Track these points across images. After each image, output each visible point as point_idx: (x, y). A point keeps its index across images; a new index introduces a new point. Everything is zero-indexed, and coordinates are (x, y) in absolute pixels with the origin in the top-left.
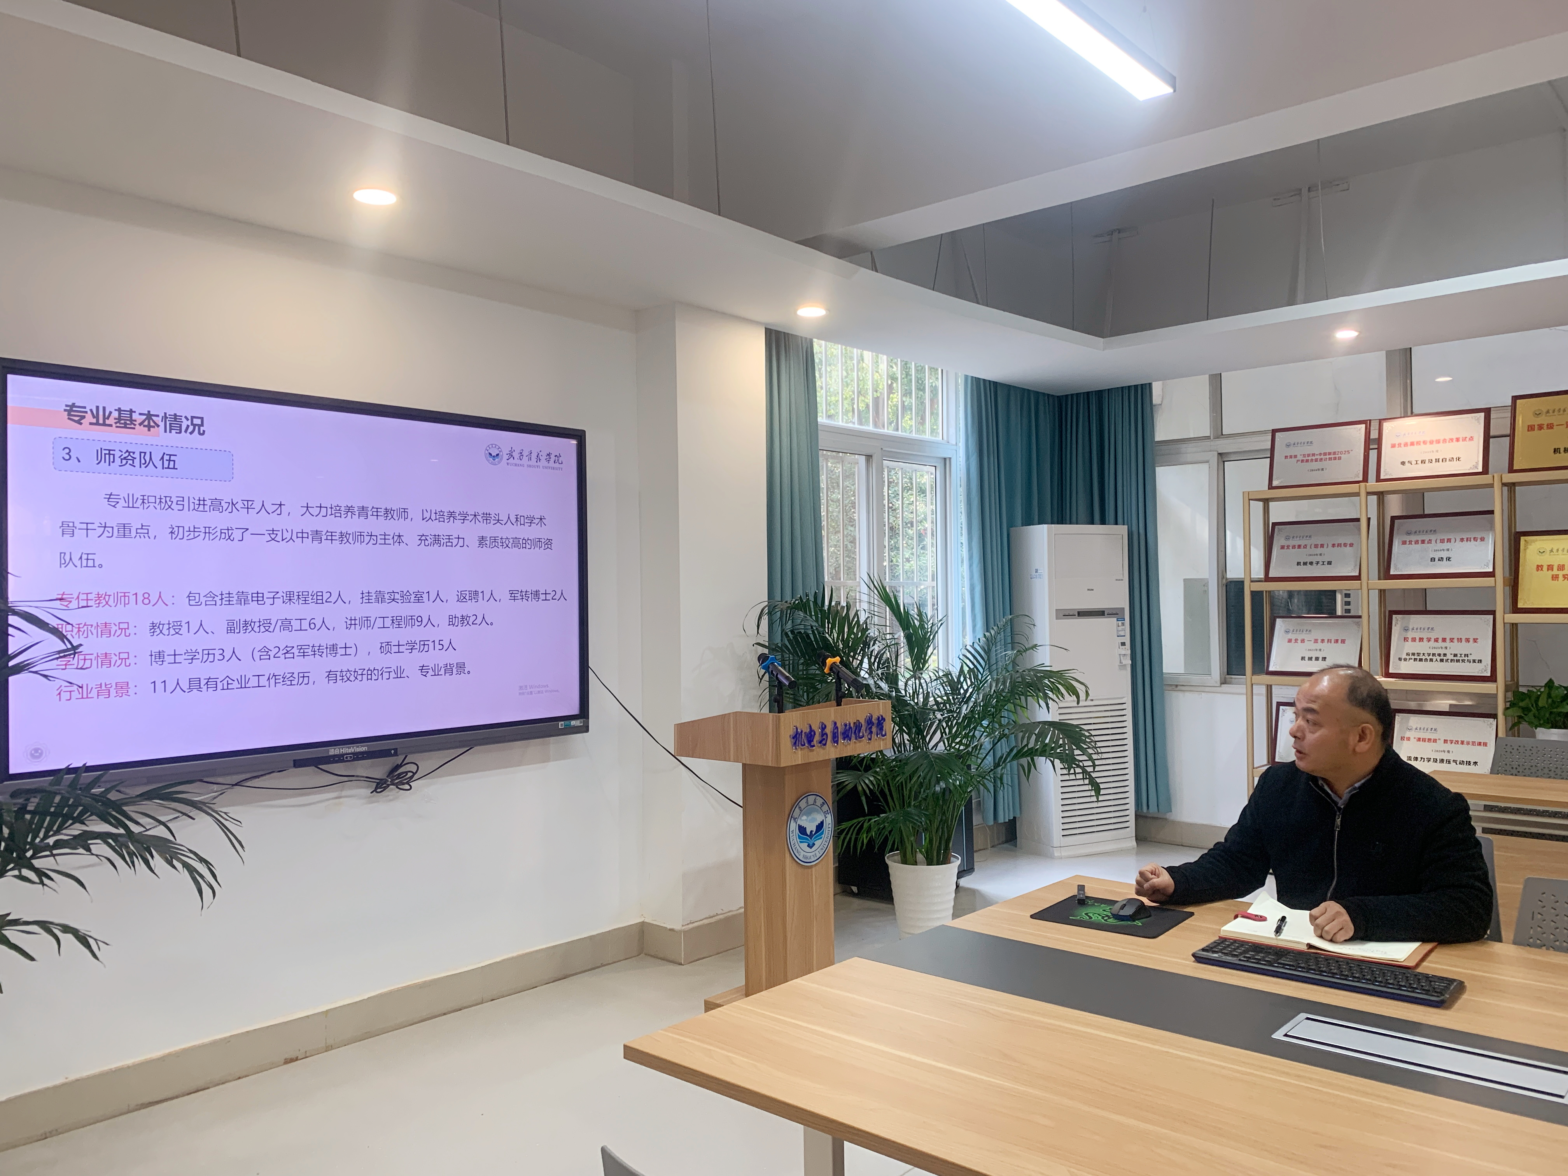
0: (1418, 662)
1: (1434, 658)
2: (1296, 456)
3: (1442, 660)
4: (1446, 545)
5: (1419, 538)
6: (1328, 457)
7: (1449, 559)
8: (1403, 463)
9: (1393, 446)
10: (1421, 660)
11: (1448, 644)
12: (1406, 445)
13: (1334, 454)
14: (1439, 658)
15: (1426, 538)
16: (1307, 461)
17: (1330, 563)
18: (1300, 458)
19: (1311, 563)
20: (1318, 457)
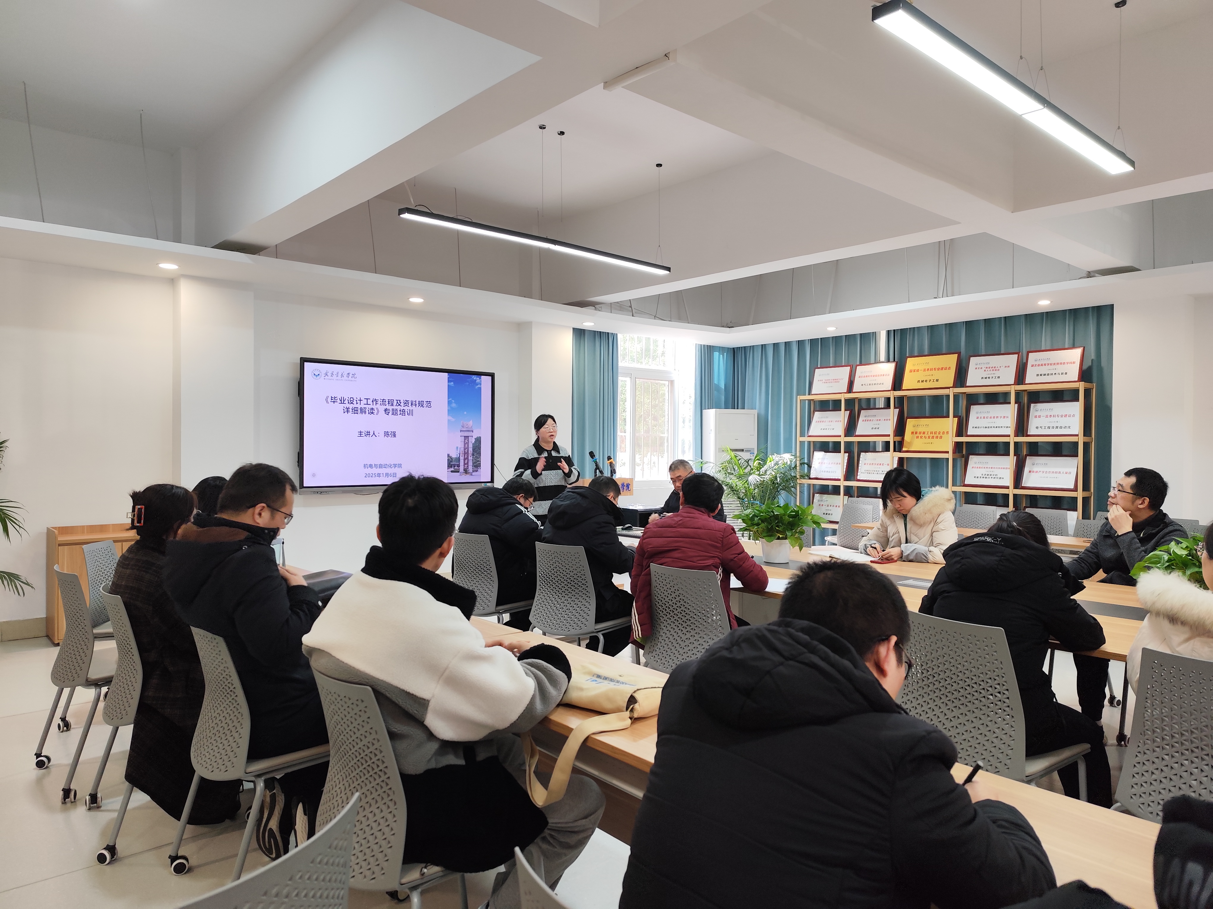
0: (868, 474)
1: (875, 473)
2: (822, 380)
3: (877, 474)
4: (878, 422)
5: (869, 419)
6: (834, 381)
7: (878, 428)
8: (862, 385)
9: (860, 377)
10: (870, 473)
11: (879, 466)
12: (864, 377)
13: (837, 380)
14: (876, 472)
15: (872, 419)
16: (826, 382)
17: (833, 429)
18: (824, 381)
19: (826, 429)
20: (831, 381)
